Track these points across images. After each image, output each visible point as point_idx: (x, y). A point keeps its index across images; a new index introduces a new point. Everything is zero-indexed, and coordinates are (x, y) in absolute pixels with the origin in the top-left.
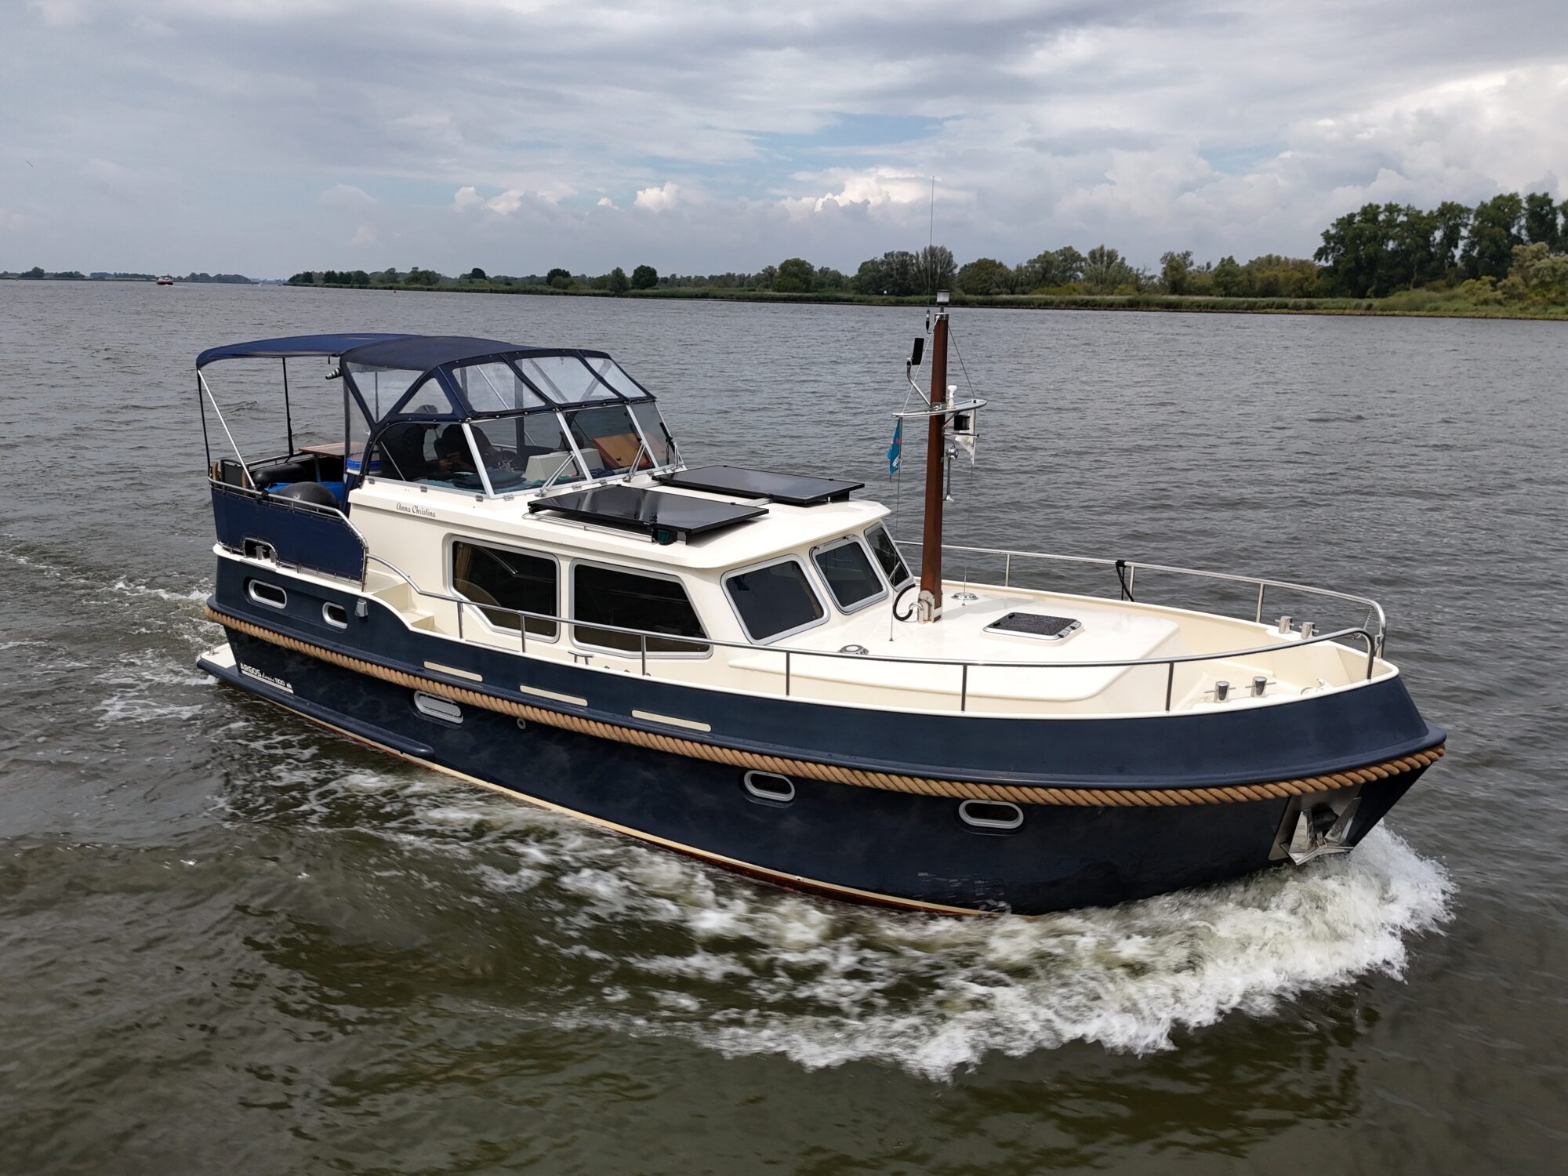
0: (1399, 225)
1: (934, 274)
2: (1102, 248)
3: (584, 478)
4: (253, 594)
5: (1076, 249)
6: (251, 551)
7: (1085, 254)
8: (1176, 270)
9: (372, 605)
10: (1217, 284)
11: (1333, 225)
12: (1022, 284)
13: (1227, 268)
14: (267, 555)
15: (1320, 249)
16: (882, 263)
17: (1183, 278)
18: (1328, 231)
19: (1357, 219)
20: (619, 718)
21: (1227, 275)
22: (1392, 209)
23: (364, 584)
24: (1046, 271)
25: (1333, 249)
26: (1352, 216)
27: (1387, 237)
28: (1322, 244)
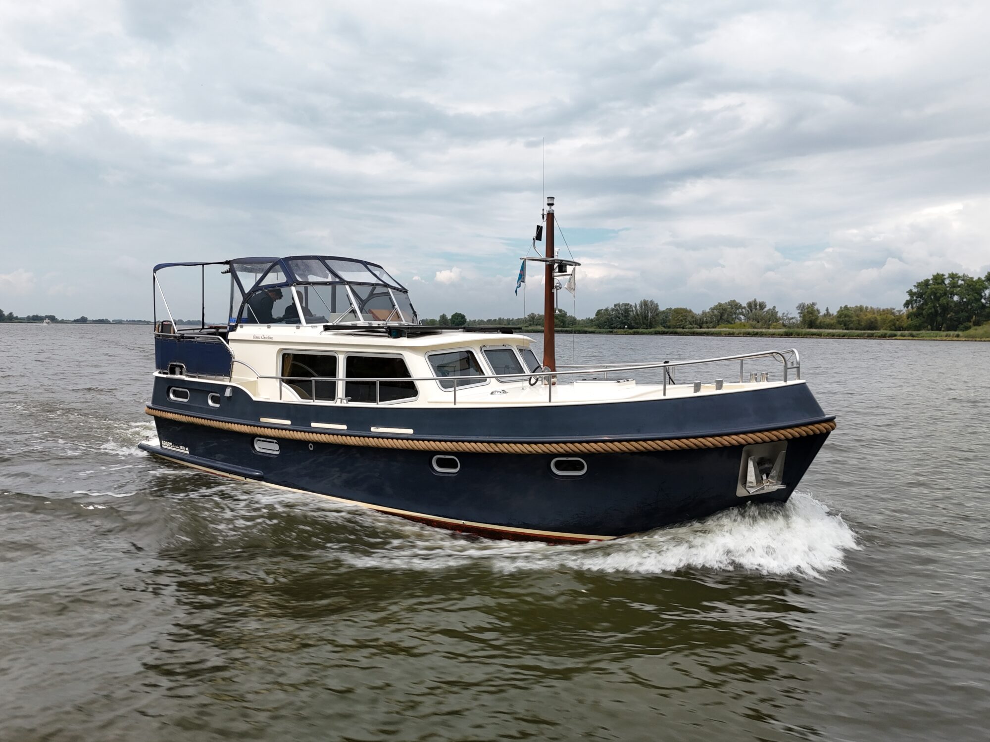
0: (959, 286)
1: (646, 317)
2: (755, 301)
3: (360, 320)
4: (172, 396)
5: (738, 301)
6: (173, 372)
7: (744, 304)
8: (811, 313)
9: (235, 389)
10: (839, 323)
11: (915, 286)
12: (707, 323)
13: (846, 312)
14: (181, 374)
15: (907, 301)
16: (613, 310)
17: (817, 318)
18: (911, 290)
19: (931, 282)
20: (364, 433)
21: (845, 317)
22: (953, 276)
23: (231, 378)
24: (722, 315)
25: (916, 301)
26: (927, 281)
27: (953, 294)
28: (908, 298)
